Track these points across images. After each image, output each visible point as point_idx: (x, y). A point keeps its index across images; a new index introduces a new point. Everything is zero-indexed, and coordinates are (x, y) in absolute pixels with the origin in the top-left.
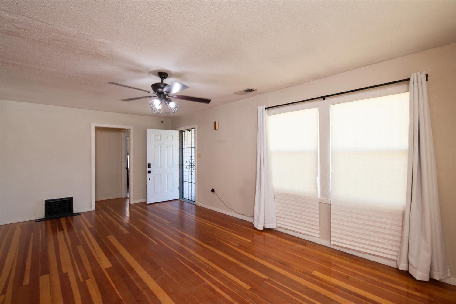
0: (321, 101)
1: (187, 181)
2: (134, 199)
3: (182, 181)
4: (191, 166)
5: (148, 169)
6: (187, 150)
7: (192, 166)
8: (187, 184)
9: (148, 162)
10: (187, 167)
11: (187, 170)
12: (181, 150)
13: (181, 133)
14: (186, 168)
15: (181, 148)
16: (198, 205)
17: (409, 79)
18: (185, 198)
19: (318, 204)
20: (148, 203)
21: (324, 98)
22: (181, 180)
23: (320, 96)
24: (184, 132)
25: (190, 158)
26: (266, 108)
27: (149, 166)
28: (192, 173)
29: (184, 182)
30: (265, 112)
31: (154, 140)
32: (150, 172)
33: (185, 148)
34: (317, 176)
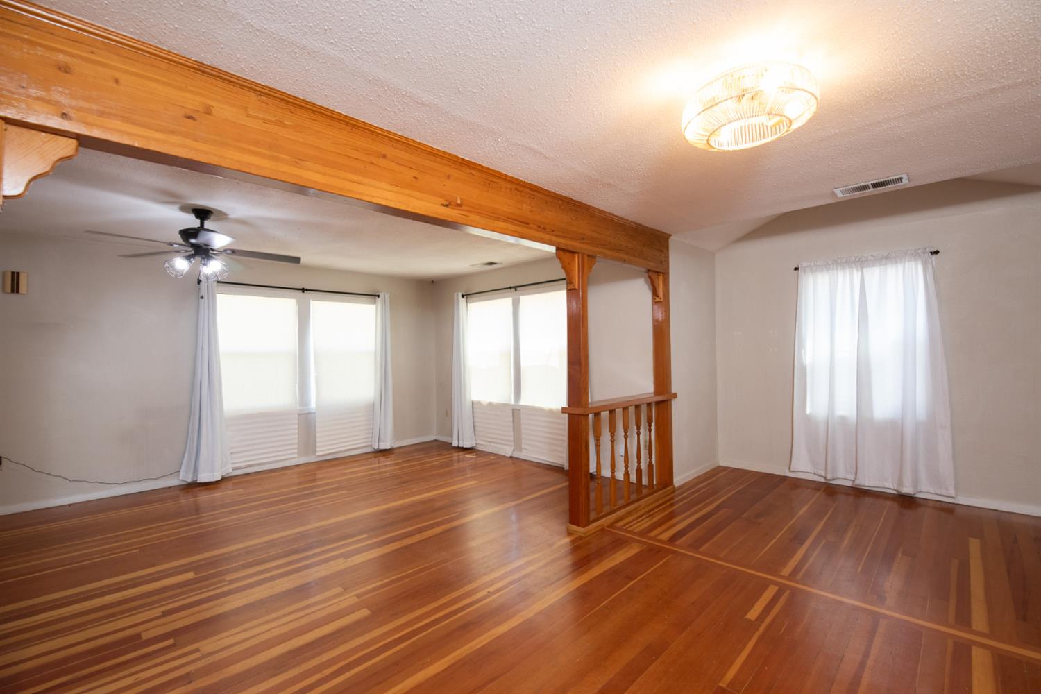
0: (299, 293)
17: (378, 296)
19: (297, 416)
21: (303, 290)
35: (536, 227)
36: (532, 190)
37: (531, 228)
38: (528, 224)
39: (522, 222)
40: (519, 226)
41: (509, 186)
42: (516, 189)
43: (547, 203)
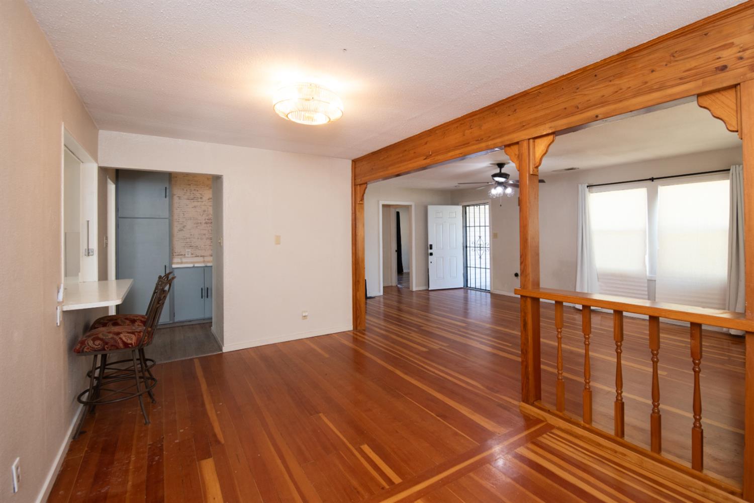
0: (650, 182)
1: (473, 265)
2: (416, 286)
3: (466, 267)
4: (480, 248)
5: (430, 251)
6: (472, 229)
7: (482, 248)
8: (473, 270)
9: (430, 243)
10: (472, 250)
11: (472, 253)
12: (465, 228)
13: (465, 207)
14: (471, 252)
15: (465, 227)
16: (494, 292)
17: (729, 170)
18: (470, 287)
19: (646, 281)
20: (430, 289)
21: (652, 179)
22: (465, 265)
23: (649, 178)
24: (467, 208)
25: (477, 238)
26: (588, 186)
27: (431, 247)
28: (482, 257)
29: (469, 268)
30: (587, 190)
31: (449, 218)
32: (431, 254)
33: (469, 227)
34: (645, 254)
35: (475, 142)
36: (470, 117)
37: (473, 145)
38: (469, 143)
39: (464, 145)
40: (462, 148)
41: (455, 125)
42: (461, 124)
43: (484, 118)
